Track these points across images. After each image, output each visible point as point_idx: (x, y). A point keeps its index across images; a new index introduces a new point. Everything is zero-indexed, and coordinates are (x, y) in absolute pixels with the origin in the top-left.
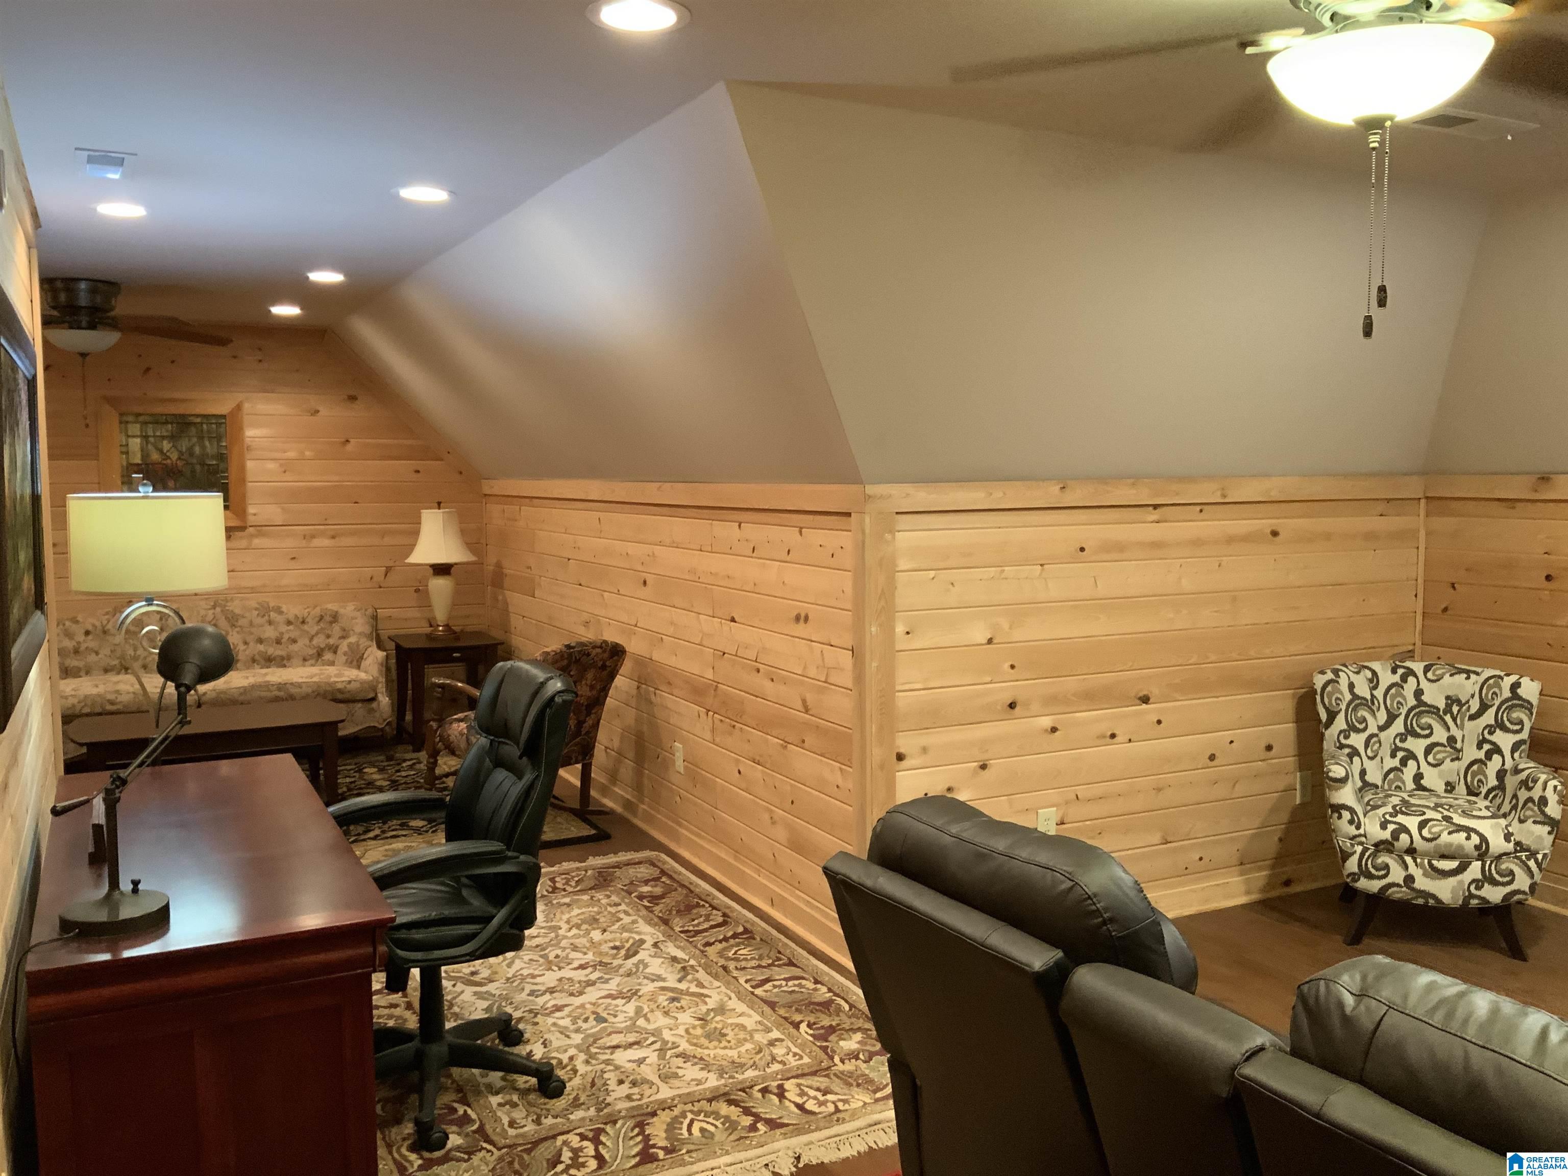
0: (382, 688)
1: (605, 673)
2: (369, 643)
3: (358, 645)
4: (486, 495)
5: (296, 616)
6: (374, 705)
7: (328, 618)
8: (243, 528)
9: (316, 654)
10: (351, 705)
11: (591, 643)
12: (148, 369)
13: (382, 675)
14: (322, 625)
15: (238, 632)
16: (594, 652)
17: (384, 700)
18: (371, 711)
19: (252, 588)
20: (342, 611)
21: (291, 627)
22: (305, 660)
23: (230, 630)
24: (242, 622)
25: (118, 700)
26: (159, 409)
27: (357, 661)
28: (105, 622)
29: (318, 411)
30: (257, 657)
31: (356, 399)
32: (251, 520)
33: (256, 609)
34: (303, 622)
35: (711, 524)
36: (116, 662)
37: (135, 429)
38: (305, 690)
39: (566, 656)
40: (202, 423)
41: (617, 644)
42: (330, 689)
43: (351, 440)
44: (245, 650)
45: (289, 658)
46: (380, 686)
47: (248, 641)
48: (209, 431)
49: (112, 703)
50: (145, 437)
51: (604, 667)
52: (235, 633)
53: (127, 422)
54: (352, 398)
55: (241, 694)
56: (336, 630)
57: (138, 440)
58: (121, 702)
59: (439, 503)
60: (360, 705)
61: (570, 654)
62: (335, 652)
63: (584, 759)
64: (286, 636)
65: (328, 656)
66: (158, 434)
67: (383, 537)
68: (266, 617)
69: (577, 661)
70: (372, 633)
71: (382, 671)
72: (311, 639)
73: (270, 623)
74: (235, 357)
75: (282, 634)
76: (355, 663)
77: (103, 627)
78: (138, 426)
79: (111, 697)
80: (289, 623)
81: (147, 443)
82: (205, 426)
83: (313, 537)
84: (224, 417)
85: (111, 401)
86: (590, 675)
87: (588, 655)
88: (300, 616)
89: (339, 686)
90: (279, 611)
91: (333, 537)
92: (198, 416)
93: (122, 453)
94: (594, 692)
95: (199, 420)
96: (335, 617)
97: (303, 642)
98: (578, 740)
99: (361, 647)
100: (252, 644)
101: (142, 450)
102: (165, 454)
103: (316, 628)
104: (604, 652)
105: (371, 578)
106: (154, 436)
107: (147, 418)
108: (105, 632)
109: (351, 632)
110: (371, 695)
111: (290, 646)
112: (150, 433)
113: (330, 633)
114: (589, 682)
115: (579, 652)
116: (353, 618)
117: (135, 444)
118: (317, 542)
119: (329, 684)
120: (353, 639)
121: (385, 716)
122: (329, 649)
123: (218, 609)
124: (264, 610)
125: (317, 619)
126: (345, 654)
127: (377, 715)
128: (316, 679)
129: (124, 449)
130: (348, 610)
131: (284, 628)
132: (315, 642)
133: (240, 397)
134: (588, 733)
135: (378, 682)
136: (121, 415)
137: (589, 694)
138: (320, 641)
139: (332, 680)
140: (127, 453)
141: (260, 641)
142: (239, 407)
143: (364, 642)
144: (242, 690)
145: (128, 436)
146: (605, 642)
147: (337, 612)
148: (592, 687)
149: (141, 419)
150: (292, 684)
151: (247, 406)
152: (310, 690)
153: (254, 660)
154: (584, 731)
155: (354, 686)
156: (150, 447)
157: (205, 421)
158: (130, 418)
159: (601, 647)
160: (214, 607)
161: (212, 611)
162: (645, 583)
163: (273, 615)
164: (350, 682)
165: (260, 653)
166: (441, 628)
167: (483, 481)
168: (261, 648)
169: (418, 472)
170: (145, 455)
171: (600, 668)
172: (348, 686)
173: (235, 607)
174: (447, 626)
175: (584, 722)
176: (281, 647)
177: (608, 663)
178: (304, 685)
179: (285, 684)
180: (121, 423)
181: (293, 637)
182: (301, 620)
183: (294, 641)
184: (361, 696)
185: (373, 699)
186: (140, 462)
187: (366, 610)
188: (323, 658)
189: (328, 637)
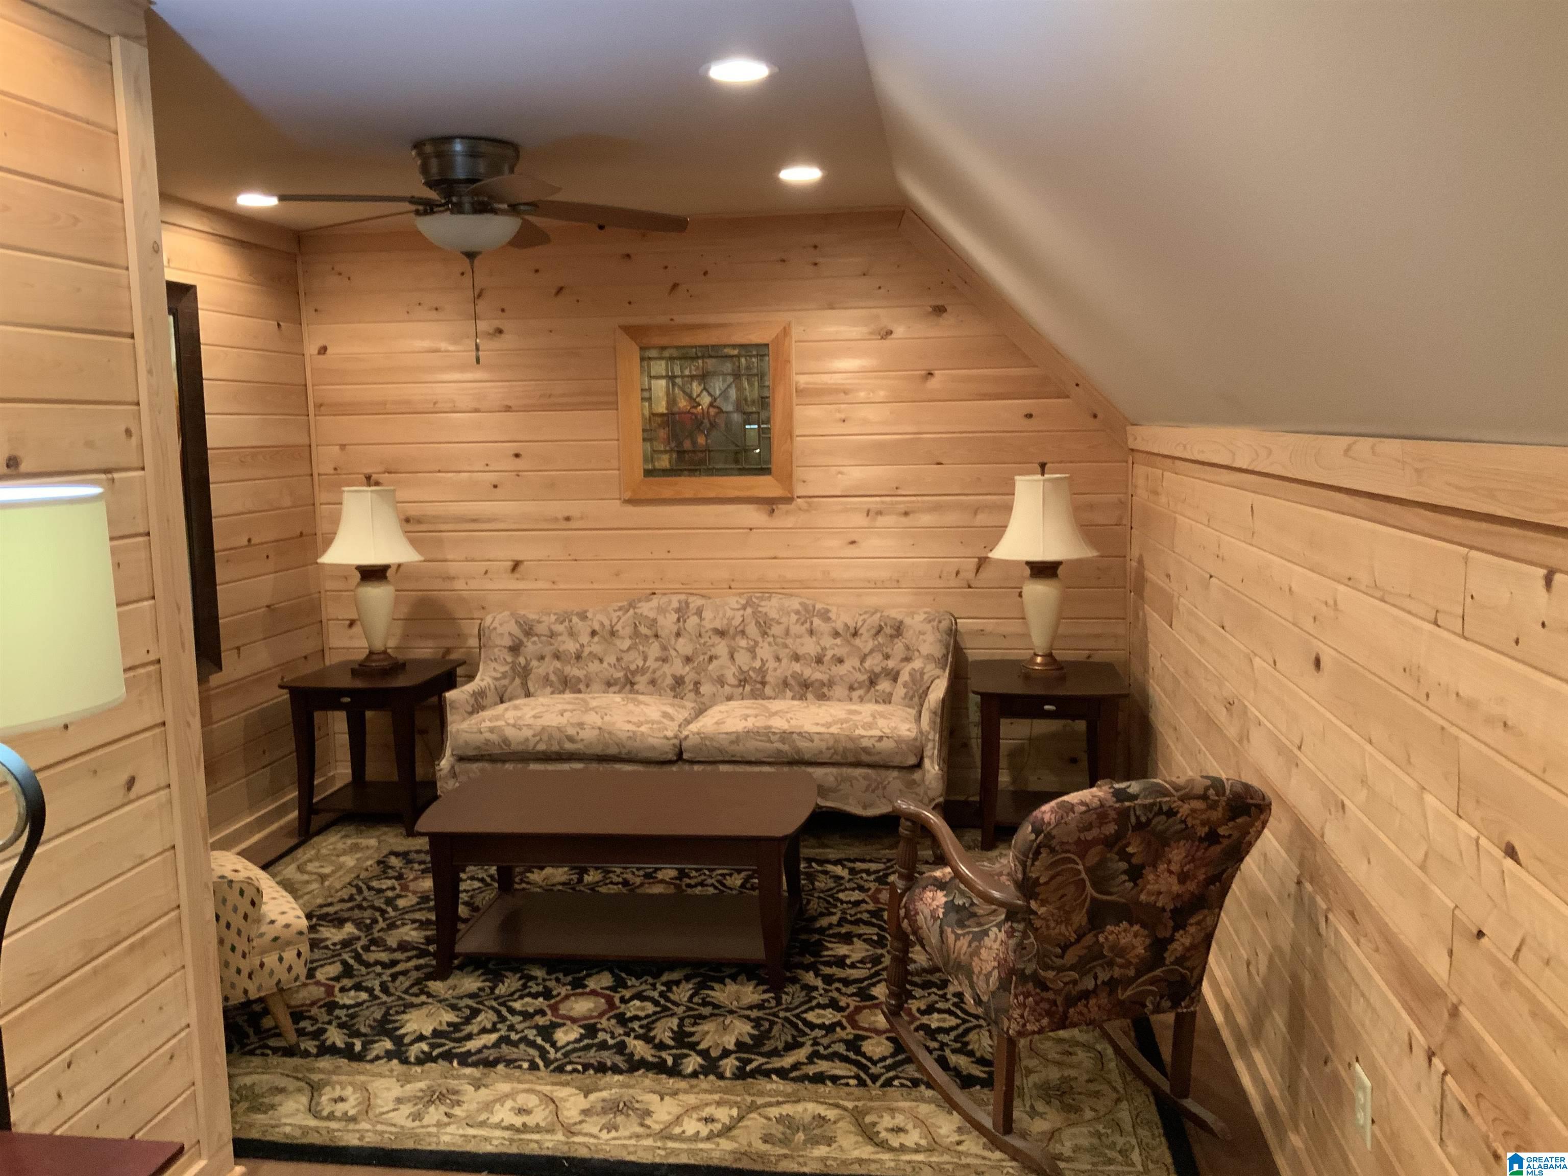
1: (1216, 850)
2: (938, 672)
3: (922, 674)
4: (1132, 450)
5: (846, 625)
6: (917, 776)
7: (888, 630)
8: (789, 500)
9: (867, 683)
10: (884, 773)
11: (1177, 788)
12: (675, 286)
14: (880, 639)
15: (770, 644)
16: (1185, 809)
19: (800, 581)
20: (908, 621)
21: (838, 641)
22: (852, 688)
23: (760, 639)
24: (776, 630)
26: (687, 339)
27: (920, 697)
28: (615, 620)
29: (890, 332)
30: (791, 681)
31: (946, 310)
32: (800, 490)
33: (797, 612)
34: (855, 634)
36: (621, 674)
37: (659, 367)
39: (1113, 814)
40: (738, 356)
41: (1247, 787)
42: (850, 745)
43: (936, 372)
44: (775, 670)
45: (831, 684)
46: (930, 745)
47: (780, 657)
48: (748, 368)
50: (671, 378)
51: (1213, 837)
52: (766, 645)
53: (650, 358)
54: (939, 310)
56: (898, 648)
57: (663, 382)
59: (1043, 466)
60: (895, 773)
61: (1124, 815)
64: (829, 654)
65: (884, 685)
66: (687, 372)
67: (976, 513)
68: (808, 625)
69: (1140, 826)
72: (863, 660)
73: (811, 632)
74: (783, 261)
75: (824, 649)
77: (612, 627)
78: (663, 363)
80: (836, 634)
81: (674, 384)
82: (743, 360)
83: (880, 513)
84: (767, 345)
85: (633, 332)
86: (1177, 855)
87: (1171, 813)
88: (852, 624)
89: (865, 743)
90: (825, 616)
91: (906, 514)
92: (734, 346)
93: (643, 399)
94: (1192, 886)
95: (736, 352)
96: (898, 630)
97: (852, 663)
98: (1158, 972)
100: (785, 661)
101: (668, 394)
102: (695, 400)
103: (871, 644)
104: (1213, 806)
105: (957, 573)
106: (682, 377)
107: (675, 353)
108: (613, 633)
109: (916, 654)
110: (912, 761)
111: (834, 668)
112: (677, 372)
113: (889, 650)
114: (1174, 867)
115: (1147, 808)
116: (922, 633)
117: (660, 386)
118: (881, 521)
123: (749, 610)
124: (807, 614)
125: (873, 631)
126: (905, 685)
127: (921, 790)
129: (646, 395)
130: (916, 622)
131: (828, 641)
132: (867, 665)
133: (780, 317)
134: (1180, 961)
135: (928, 740)
136: (641, 349)
137: (1176, 888)
138: (874, 663)
140: (649, 399)
141: (796, 658)
142: (786, 332)
145: (651, 377)
146: (1217, 784)
147: (901, 622)
148: (1183, 878)
149: (666, 354)
150: (800, 734)
151: (796, 332)
152: (823, 746)
153: (786, 684)
154: (1169, 957)
155: (887, 745)
156: (677, 390)
157: (743, 353)
158: (653, 353)
159: (1204, 797)
160: (744, 608)
161: (741, 612)
162: (1317, 663)
163: (817, 621)
164: (881, 739)
165: (795, 675)
166: (1039, 660)
167: (1129, 428)
168: (797, 667)
169: (1029, 416)
170: (671, 401)
171: (1201, 840)
172: (878, 745)
173: (771, 607)
174: (1049, 656)
175: (1172, 940)
176: (822, 668)
177: (1222, 831)
178: (816, 738)
179: (793, 733)
180: (642, 359)
181: (838, 655)
182: (852, 630)
183: (841, 661)
184: (897, 761)
185: (919, 765)
186: (665, 411)
187: (940, 622)
188: (878, 688)
189: (887, 657)
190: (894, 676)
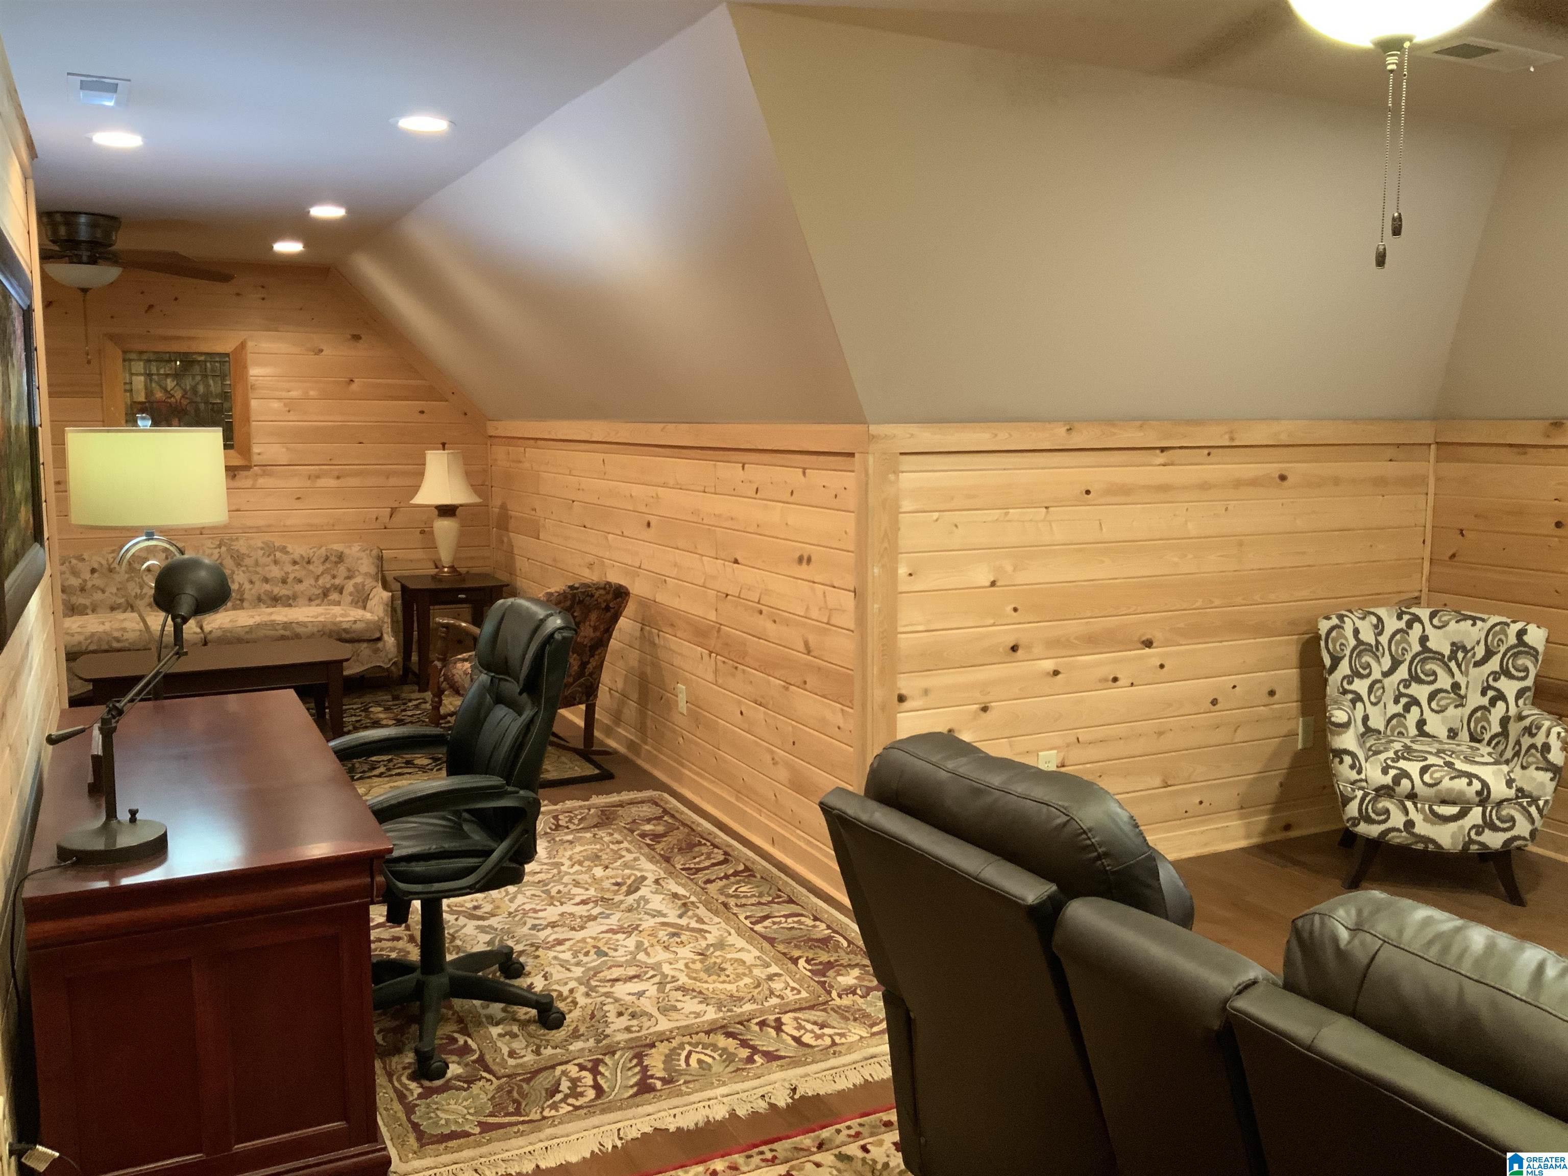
0: (387, 629)
1: (609, 614)
2: (375, 584)
3: (364, 586)
4: (491, 437)
5: (302, 556)
6: (380, 645)
7: (333, 559)
8: (247, 468)
9: (322, 595)
10: (356, 645)
11: (594, 584)
12: (151, 307)
13: (387, 615)
14: (328, 565)
15: (244, 572)
16: (597, 595)
17: (390, 641)
18: (376, 651)
19: (257, 527)
20: (347, 551)
21: (297, 567)
22: (310, 600)
23: (235, 569)
24: (248, 561)
25: (125, 638)
26: (162, 347)
27: (363, 602)
28: (111, 560)
29: (322, 351)
30: (263, 597)
31: (361, 338)
32: (256, 459)
33: (262, 549)
34: (309, 562)
35: (715, 465)
36: (122, 600)
37: (139, 367)
38: (310, 629)
39: (570, 596)
40: (205, 362)
41: (621, 586)
42: (335, 628)
43: (356, 380)
44: (251, 589)
45: (295, 597)
46: (386, 626)
47: (254, 580)
48: (213, 370)
49: (118, 640)
50: (149, 375)
51: (607, 608)
52: (241, 573)
53: (130, 360)
54: (357, 338)
55: (247, 632)
56: (342, 570)
57: (142, 378)
58: (127, 640)
59: (444, 445)
60: (365, 645)
61: (574, 596)
62: (341, 593)
63: (588, 700)
64: (291, 576)
65: (334, 596)
66: (162, 371)
67: (388, 478)
68: (272, 557)
69: (580, 602)
70: (377, 574)
71: (387, 611)
72: (317, 578)
73: (276, 562)
74: (238, 294)
75: (287, 573)
76: (360, 603)
77: (109, 565)
78: (142, 363)
79: (116, 634)
80: (295, 563)
81: (151, 380)
82: (208, 364)
83: (318, 477)
84: (227, 355)
85: (111, 337)
86: (593, 616)
87: (592, 596)
88: (304, 555)
89: (345, 626)
90: (283, 550)
91: (338, 478)
92: (201, 354)
93: (126, 391)
94: (598, 634)
95: (202, 358)
96: (341, 558)
97: (308, 582)
98: (582, 680)
99: (366, 588)
100: (258, 584)
101: (146, 388)
102: (169, 392)
103: (321, 569)
104: (608, 593)
105: (377, 519)
106: (158, 374)
107: (152, 357)
108: (111, 570)
109: (357, 573)
110: (377, 635)
111: (296, 586)
112: (154, 371)
113: (335, 572)
114: (592, 624)
115: (583, 593)
116: (358, 559)
117: (139, 382)
118: (322, 482)
119: (335, 624)
120: (359, 580)
121: (390, 656)
122: (336, 589)
123: (224, 549)
124: (270, 550)
125: (322, 560)
126: (351, 594)
127: (383, 654)
128: (321, 619)
129: (128, 387)
130: (354, 550)
131: (289, 568)
132: (320, 582)
133: (242, 335)
134: (591, 674)
135: (383, 622)
136: (124, 352)
137: (592, 635)
138: (326, 581)
139: (338, 619)
140: (131, 391)
141: (266, 580)
142: (243, 345)
143: (369, 583)
144: (247, 629)
145: (132, 374)
146: (609, 583)
147: (342, 553)
148: (595, 629)
149: (145, 357)
150: (297, 623)
151: (250, 344)
152: (315, 629)
153: (260, 600)
154: (587, 672)
155: (359, 626)
156: (154, 385)
157: (209, 359)
158: (133, 356)
159: (604, 588)
160: (220, 546)
161: (218, 550)
162: (649, 525)
163: (278, 554)
164: (355, 622)
165: (267, 593)
166: (446, 570)
167: (488, 422)
168: (267, 587)
169: (422, 412)
170: (149, 392)
171: (603, 609)
172: (354, 626)
173: (241, 546)
174: (452, 568)
175: (588, 663)
176: (287, 587)
177: (611, 605)
178: (309, 625)
179: (291, 623)
180: (124, 360)
181: (299, 577)
182: (306, 560)
183: (300, 581)
184: (367, 636)
185: (379, 639)
186: (144, 400)
187: (371, 551)
188: (330, 598)
189: (334, 577)
190: (340, 590)
